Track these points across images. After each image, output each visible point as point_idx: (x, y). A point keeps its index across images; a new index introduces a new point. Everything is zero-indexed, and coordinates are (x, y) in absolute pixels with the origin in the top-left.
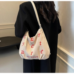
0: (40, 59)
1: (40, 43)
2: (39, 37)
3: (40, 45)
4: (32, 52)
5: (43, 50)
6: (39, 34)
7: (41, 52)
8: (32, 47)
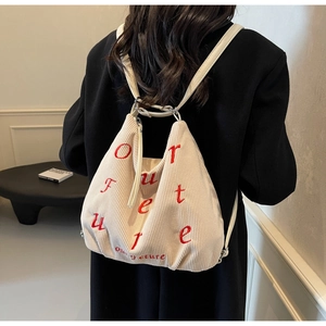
0: (173, 267)
1: (179, 191)
2: (172, 161)
3: (179, 202)
4: (138, 235)
5: (189, 228)
6: (173, 148)
7: (181, 236)
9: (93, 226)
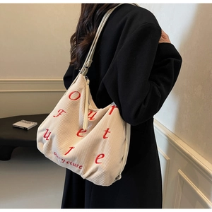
0: (84, 177)
1: (107, 131)
2: (110, 114)
3: (104, 138)
4: (72, 148)
5: (103, 155)
6: (113, 107)
7: (97, 159)
8: (80, 134)
9: (45, 137)
